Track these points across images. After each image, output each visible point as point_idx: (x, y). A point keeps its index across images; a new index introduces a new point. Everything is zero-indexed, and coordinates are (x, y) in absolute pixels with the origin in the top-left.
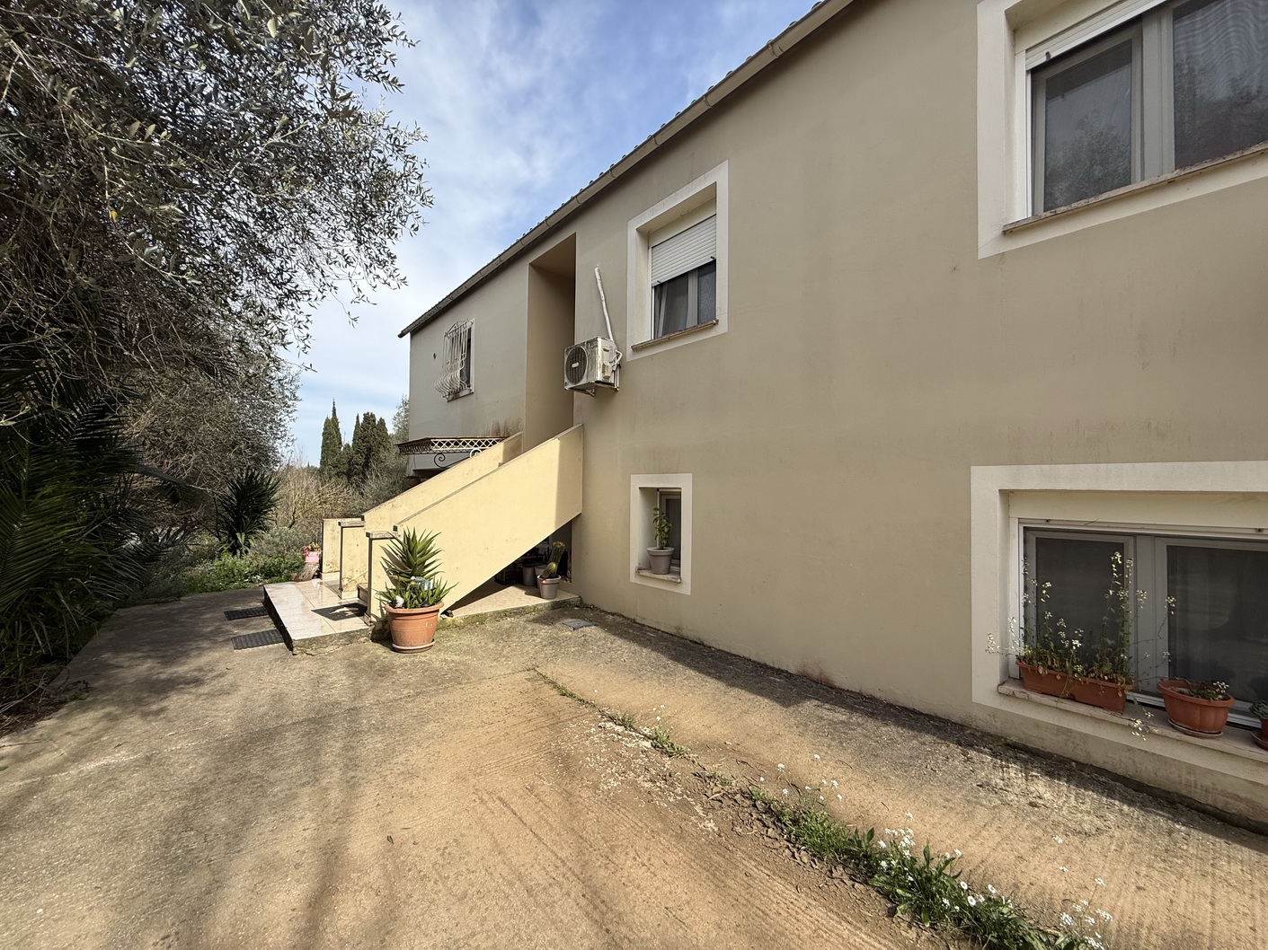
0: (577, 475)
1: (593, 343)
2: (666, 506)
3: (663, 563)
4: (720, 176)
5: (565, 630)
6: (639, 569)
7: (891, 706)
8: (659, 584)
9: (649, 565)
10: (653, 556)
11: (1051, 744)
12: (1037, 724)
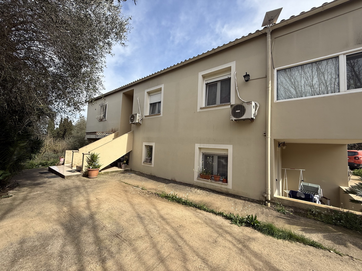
0: (132, 142)
1: (136, 114)
2: (150, 149)
3: (149, 161)
4: (162, 86)
5: (127, 175)
6: (144, 162)
7: (184, 183)
8: (147, 165)
9: (146, 161)
10: (147, 159)
11: (202, 186)
12: (201, 183)
